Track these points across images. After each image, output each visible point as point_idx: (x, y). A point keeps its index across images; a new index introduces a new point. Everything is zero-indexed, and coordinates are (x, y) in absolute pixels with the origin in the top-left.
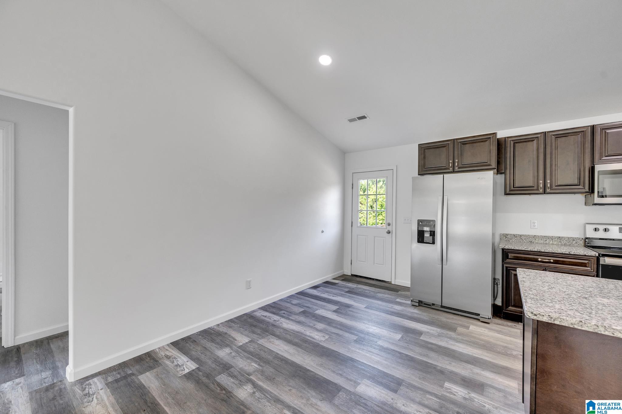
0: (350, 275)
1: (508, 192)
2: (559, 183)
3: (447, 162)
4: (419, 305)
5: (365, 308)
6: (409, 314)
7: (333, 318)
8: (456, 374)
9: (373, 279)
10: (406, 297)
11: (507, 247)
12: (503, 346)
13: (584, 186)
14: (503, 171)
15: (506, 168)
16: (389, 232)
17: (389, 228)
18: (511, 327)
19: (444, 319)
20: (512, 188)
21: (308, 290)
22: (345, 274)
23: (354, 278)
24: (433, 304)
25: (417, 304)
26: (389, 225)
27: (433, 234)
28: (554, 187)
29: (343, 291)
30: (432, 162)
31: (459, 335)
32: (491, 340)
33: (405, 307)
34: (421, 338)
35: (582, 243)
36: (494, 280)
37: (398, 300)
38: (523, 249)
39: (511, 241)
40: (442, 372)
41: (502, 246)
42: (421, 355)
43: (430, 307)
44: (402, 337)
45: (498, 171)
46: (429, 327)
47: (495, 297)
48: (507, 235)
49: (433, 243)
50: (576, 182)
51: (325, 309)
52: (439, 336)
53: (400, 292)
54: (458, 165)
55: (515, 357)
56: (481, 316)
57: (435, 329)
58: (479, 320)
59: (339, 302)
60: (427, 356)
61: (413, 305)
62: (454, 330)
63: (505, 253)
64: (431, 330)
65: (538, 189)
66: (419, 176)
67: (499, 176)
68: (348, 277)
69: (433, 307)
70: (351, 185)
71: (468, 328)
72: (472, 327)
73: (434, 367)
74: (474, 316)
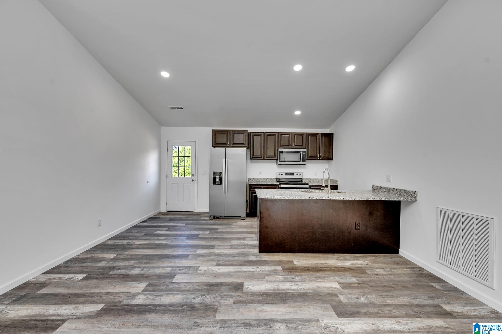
0: (166, 211)
1: (252, 158)
2: (269, 155)
3: (227, 141)
4: (214, 219)
5: (185, 225)
6: (210, 223)
7: (168, 233)
8: (235, 238)
9: (183, 211)
10: (206, 217)
11: (251, 184)
12: (250, 226)
13: (276, 157)
14: (250, 148)
15: (251, 147)
16: (193, 181)
17: (193, 178)
18: (253, 219)
19: (227, 222)
20: (253, 156)
21: (139, 224)
22: (162, 211)
23: (170, 213)
24: (221, 216)
25: (213, 218)
26: (193, 175)
27: (221, 179)
28: (267, 157)
29: (166, 220)
30: (220, 141)
31: (234, 226)
32: (246, 225)
33: (207, 221)
34: (218, 230)
35: (275, 180)
36: (247, 200)
37: (202, 219)
38: (257, 184)
39: (252, 181)
40: (230, 238)
41: (249, 184)
42: (220, 236)
43: (219, 218)
44: (210, 232)
45: (248, 148)
46: (220, 226)
47: (246, 209)
48: (251, 178)
49: (221, 184)
50: (273, 155)
51: (160, 231)
52: (226, 228)
53: (201, 215)
54: (232, 143)
55: (254, 228)
56: (242, 217)
57: (224, 226)
58: (241, 219)
59: (167, 226)
60: (223, 235)
61: (210, 219)
62: (232, 225)
63: (251, 186)
64: (222, 227)
65: (262, 157)
66: (213, 147)
67: (248, 150)
68: (165, 213)
69: (221, 218)
70: (166, 149)
71: (237, 223)
72: (238, 222)
73: (227, 238)
74: (238, 217)
